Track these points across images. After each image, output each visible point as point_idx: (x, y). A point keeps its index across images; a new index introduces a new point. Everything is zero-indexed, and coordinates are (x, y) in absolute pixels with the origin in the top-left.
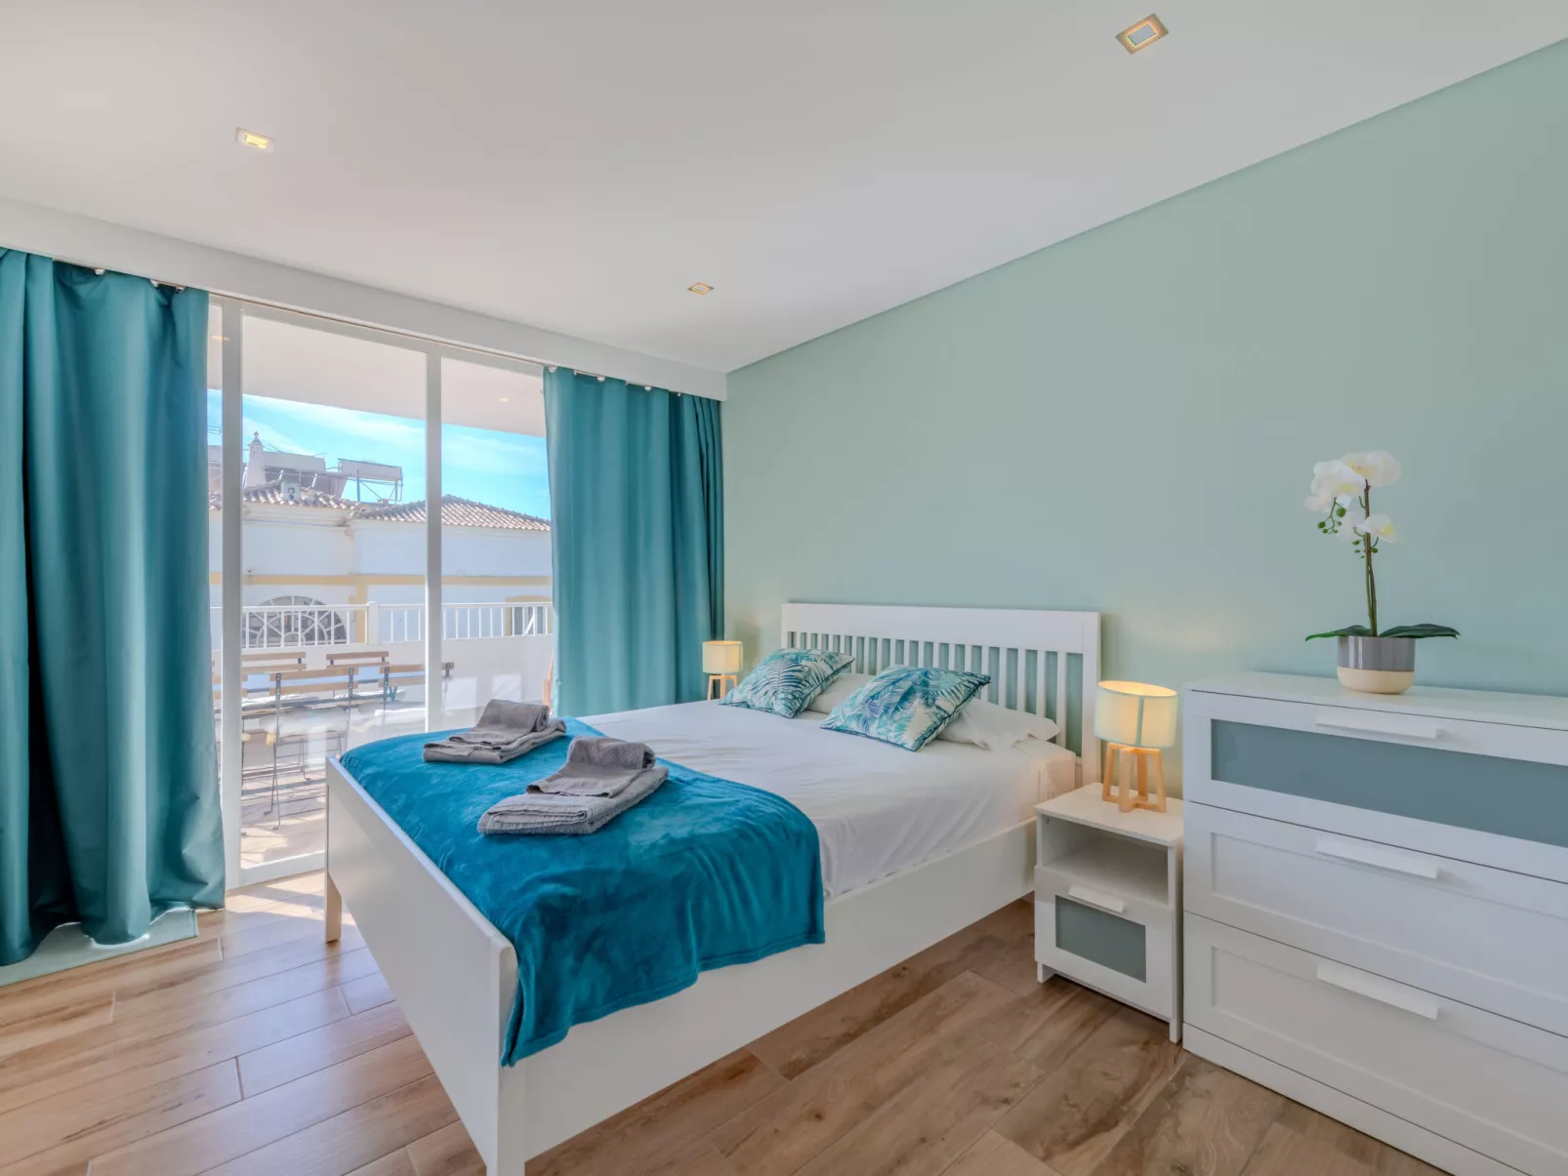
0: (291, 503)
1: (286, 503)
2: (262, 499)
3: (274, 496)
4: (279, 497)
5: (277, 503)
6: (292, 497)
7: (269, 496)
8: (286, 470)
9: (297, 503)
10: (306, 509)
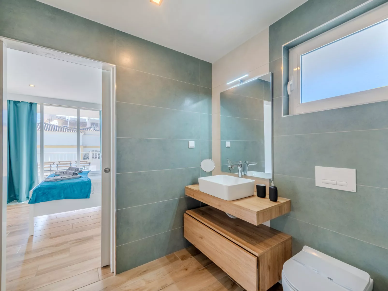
0: (94, 130)
1: (93, 130)
2: (88, 130)
3: (91, 129)
4: (92, 129)
5: (91, 130)
6: (94, 129)
7: (90, 129)
8: (96, 123)
9: (95, 130)
10: (97, 132)
